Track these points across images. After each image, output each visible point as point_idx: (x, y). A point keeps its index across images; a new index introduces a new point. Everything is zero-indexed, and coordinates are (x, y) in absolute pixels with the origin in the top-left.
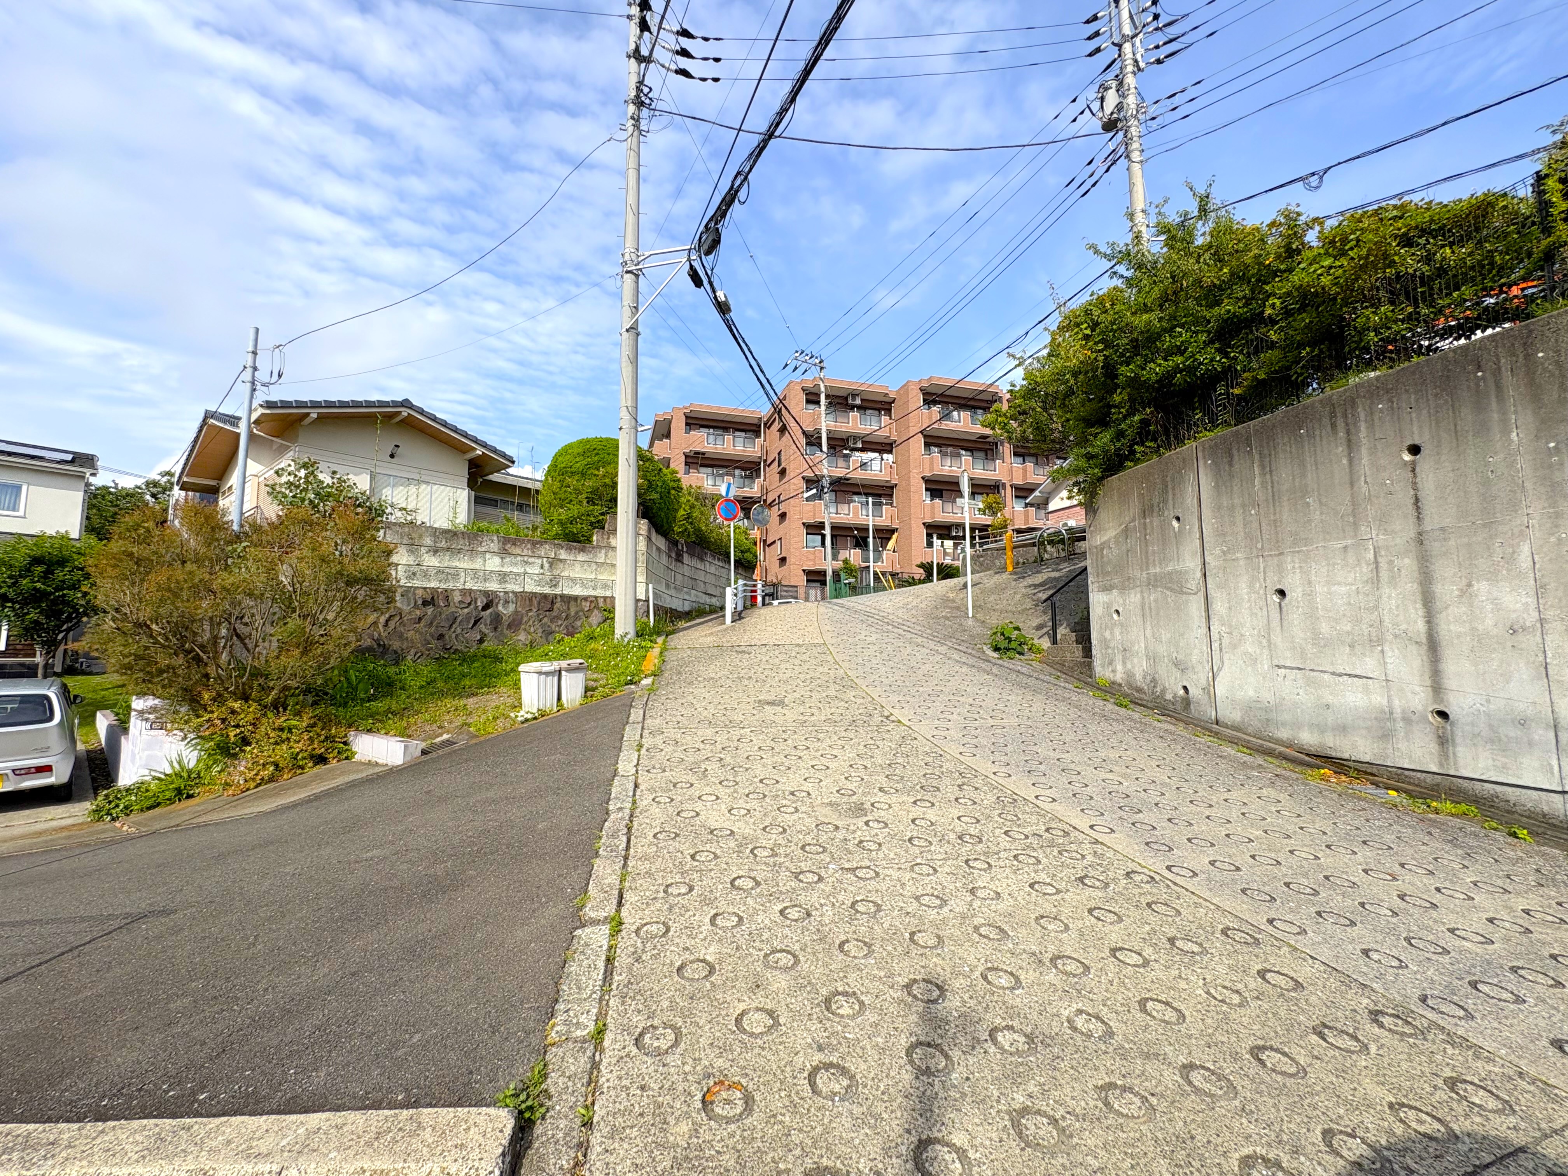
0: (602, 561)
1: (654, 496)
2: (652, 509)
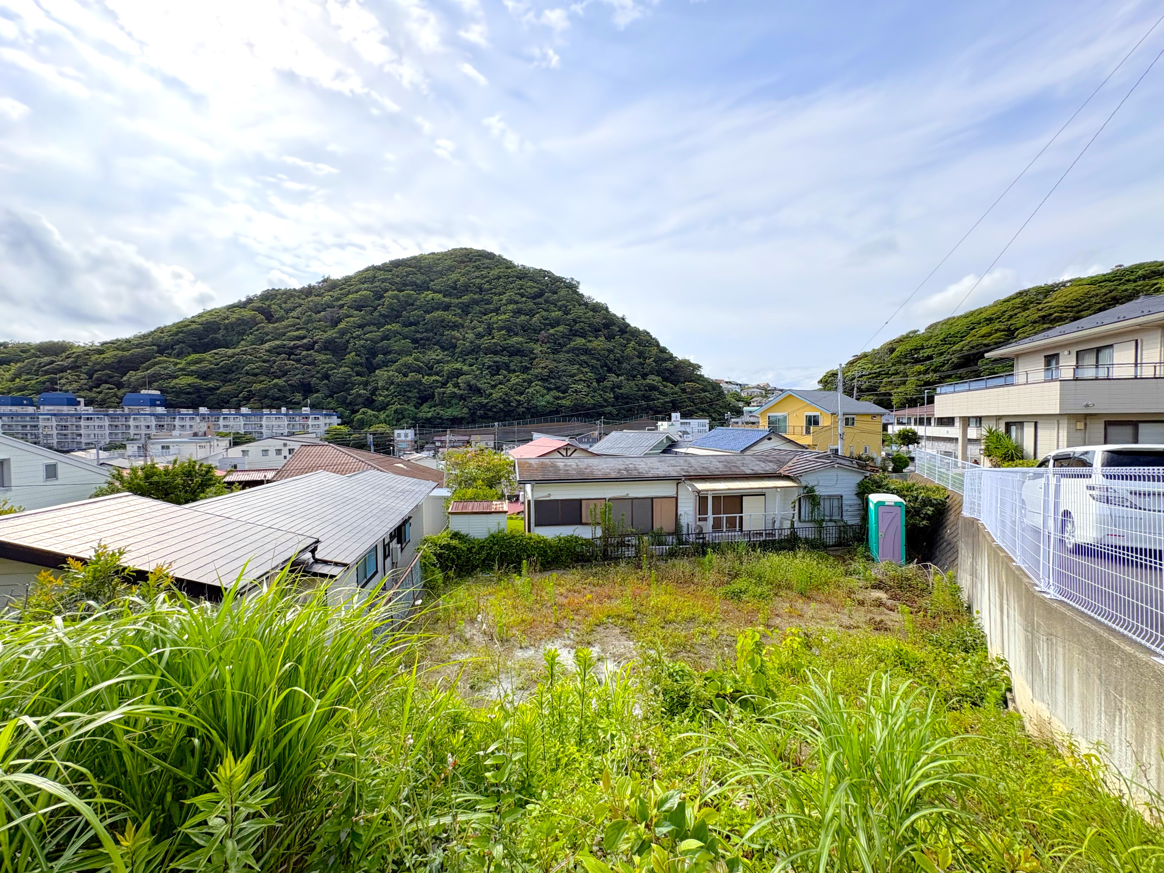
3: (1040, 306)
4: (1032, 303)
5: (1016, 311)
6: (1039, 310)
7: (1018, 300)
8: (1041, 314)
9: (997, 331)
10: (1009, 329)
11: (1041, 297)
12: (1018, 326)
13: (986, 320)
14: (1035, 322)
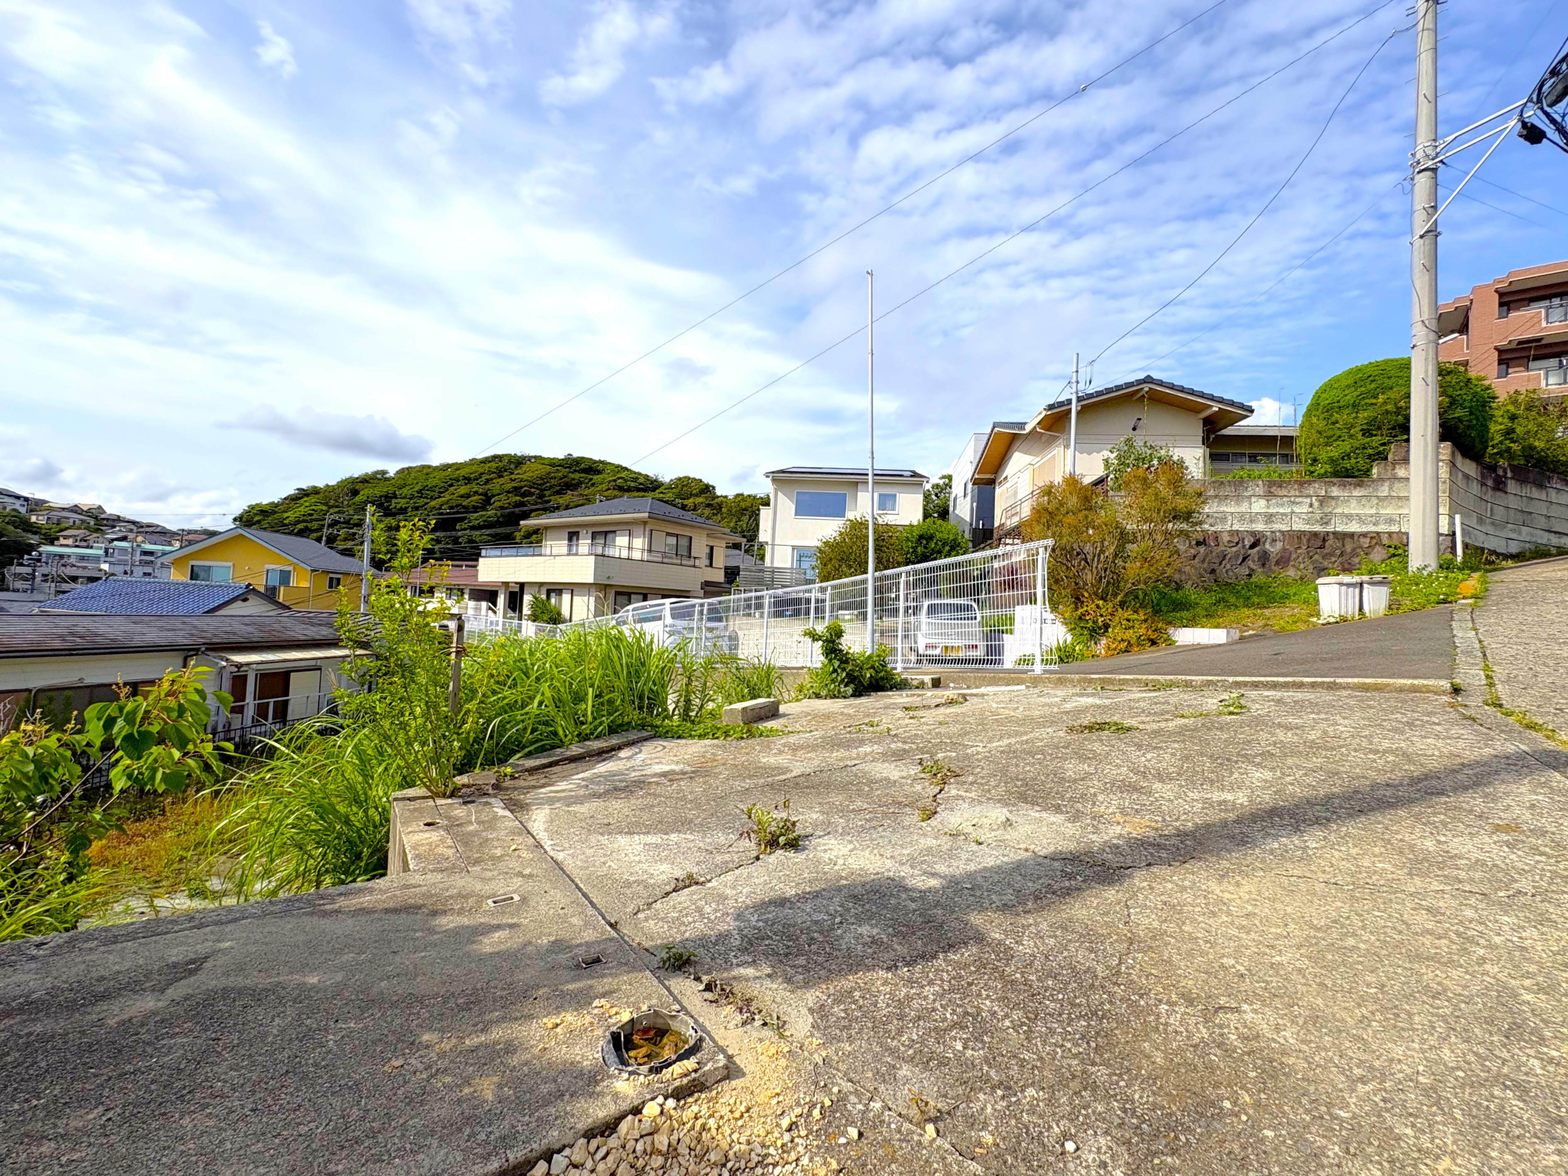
0: (1386, 494)
1: (1459, 413)
2: (1457, 428)
3: (513, 477)
4: (506, 470)
5: (493, 476)
6: (512, 480)
7: (493, 465)
8: (514, 484)
9: (476, 493)
10: (485, 494)
11: (512, 466)
12: (495, 492)
13: (465, 478)
14: (508, 492)
